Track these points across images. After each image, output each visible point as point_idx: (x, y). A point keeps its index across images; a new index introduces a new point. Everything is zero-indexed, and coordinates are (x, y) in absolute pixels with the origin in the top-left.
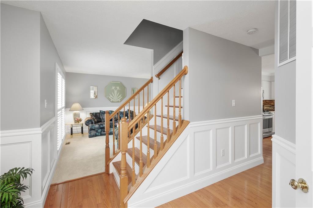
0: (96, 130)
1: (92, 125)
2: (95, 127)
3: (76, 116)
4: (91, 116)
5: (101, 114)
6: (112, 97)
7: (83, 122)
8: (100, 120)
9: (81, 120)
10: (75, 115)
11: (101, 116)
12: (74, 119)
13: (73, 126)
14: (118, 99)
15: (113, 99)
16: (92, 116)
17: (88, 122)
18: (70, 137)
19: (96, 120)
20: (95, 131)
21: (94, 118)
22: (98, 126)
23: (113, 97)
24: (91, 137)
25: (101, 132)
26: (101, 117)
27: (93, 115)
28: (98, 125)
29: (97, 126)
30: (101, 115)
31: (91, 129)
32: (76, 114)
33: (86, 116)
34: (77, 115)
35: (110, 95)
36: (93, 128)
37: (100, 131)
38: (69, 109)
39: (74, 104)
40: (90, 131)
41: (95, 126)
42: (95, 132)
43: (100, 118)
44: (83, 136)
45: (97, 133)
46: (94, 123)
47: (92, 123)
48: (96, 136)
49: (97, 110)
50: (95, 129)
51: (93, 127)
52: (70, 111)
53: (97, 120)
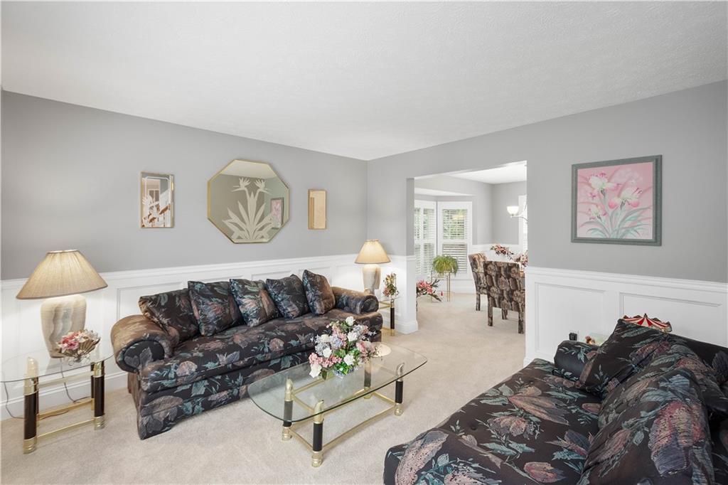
0: (180, 389)
1: (160, 369)
2: (176, 376)
3: (61, 325)
4: (148, 310)
5: (193, 298)
6: (237, 220)
7: (105, 352)
8: (193, 328)
9: (90, 344)
10: (54, 317)
11: (194, 307)
12: (52, 338)
13: (41, 381)
14: (261, 229)
15: (242, 229)
16: (153, 314)
17: (138, 352)
18: (20, 449)
19: (173, 332)
20: (175, 395)
21: (165, 321)
22: (194, 367)
23: (243, 220)
24: (155, 433)
25: (208, 394)
26: (196, 314)
27: (159, 307)
28: (194, 360)
29: (188, 368)
30: (198, 304)
31: (156, 392)
32: (61, 314)
33: (118, 313)
34: (66, 316)
35: (231, 214)
36: (166, 383)
37: (202, 391)
38: (18, 285)
39: (49, 259)
40: (149, 400)
41: (179, 372)
42: (177, 401)
43: (192, 320)
44: (103, 426)
45: (189, 405)
46: (167, 350)
47: (158, 355)
48: (181, 416)
49: (173, 279)
50: (176, 387)
51: (167, 378)
52: (19, 297)
53: (180, 331)
